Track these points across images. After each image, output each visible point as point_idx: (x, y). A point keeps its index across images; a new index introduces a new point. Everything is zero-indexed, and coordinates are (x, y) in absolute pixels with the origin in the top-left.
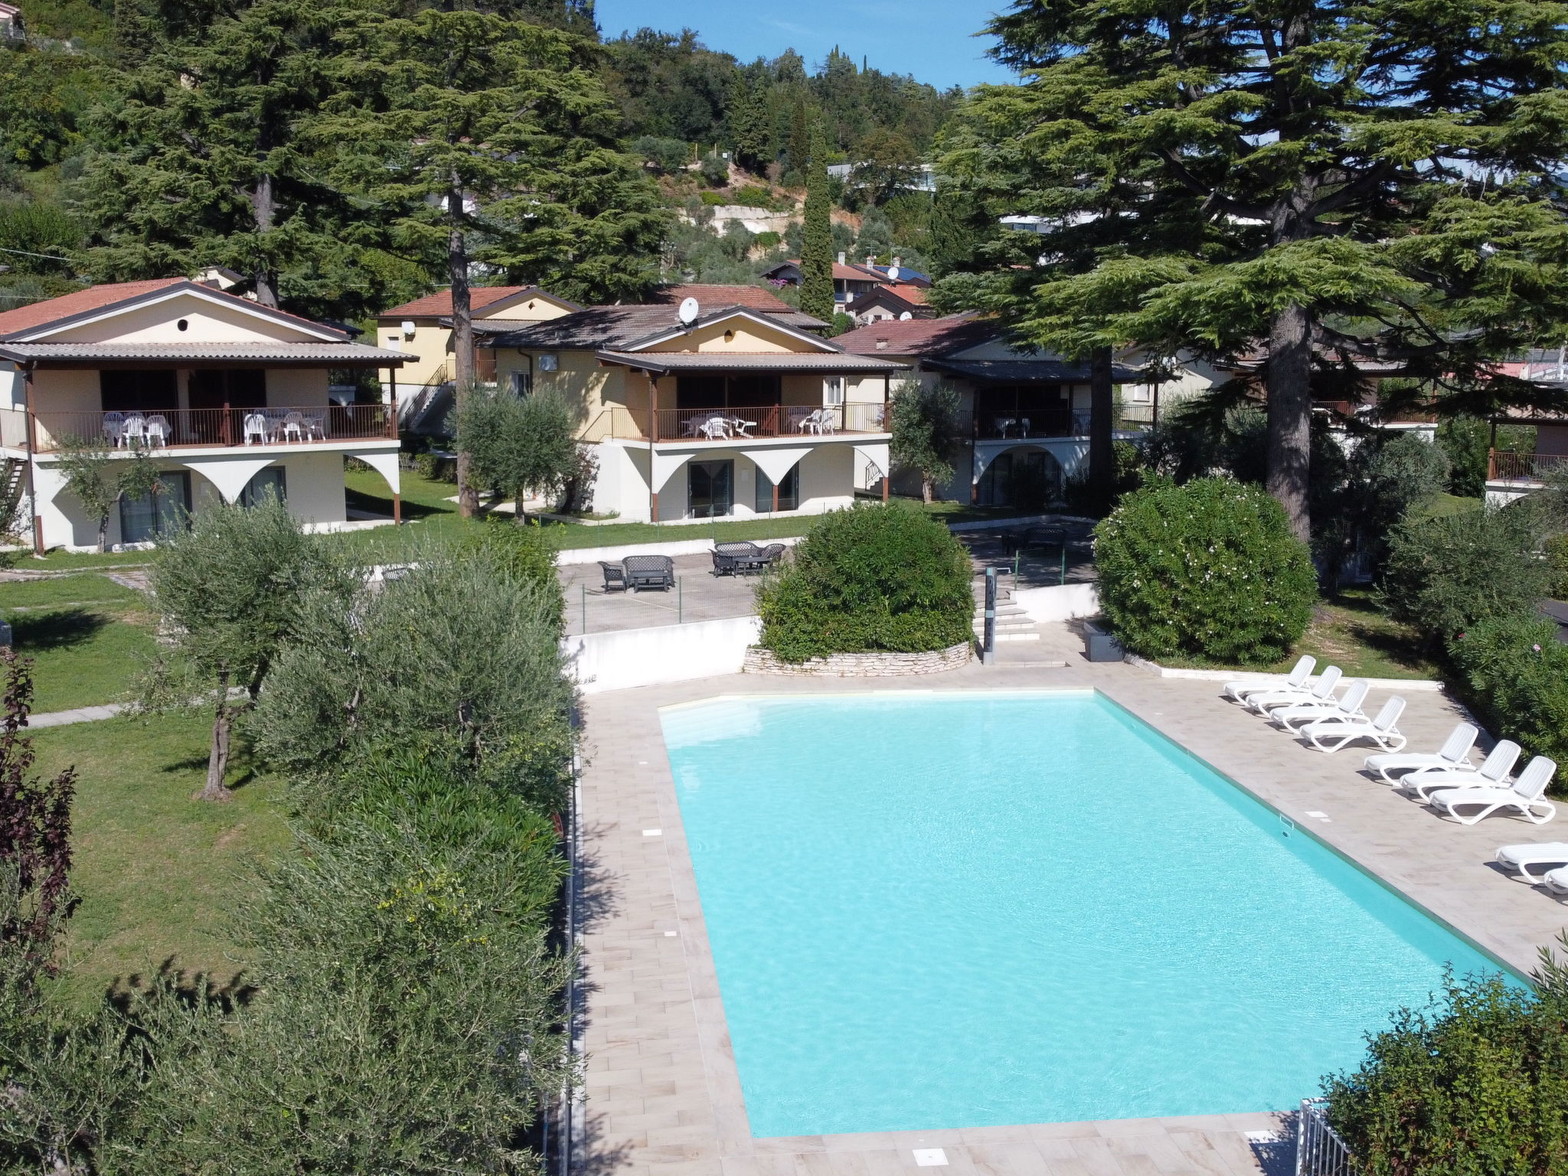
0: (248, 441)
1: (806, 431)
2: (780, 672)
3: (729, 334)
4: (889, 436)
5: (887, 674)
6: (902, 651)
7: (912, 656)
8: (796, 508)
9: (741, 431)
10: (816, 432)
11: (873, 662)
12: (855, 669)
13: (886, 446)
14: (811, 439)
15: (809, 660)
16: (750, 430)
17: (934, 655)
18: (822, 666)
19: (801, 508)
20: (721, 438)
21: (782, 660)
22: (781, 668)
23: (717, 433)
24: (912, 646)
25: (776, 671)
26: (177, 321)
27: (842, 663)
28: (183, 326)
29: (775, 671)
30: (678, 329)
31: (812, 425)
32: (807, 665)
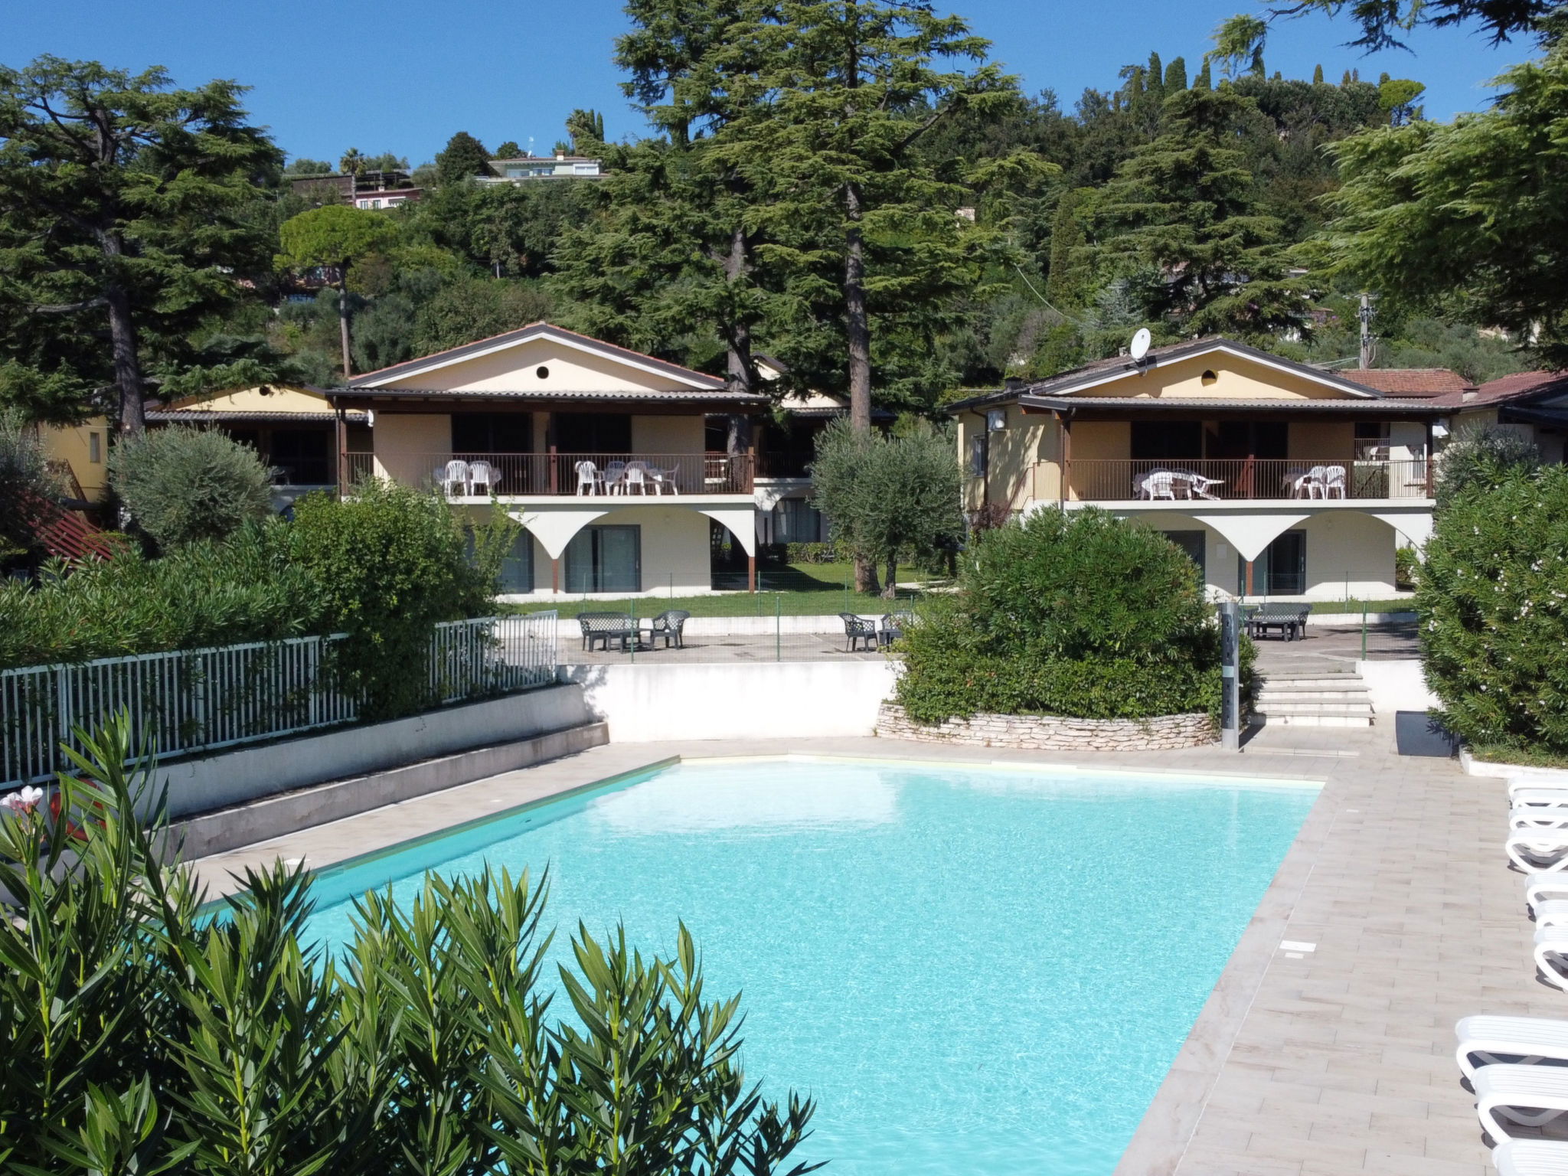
0: (580, 490)
1: (1305, 495)
2: (914, 737)
3: (1209, 376)
4: (1432, 503)
5: (1050, 745)
6: (1076, 716)
7: (1091, 723)
8: (1302, 592)
9: (1200, 491)
10: (1319, 496)
11: (1028, 727)
12: (1006, 737)
13: (1428, 518)
14: (1312, 503)
15: (946, 721)
16: (1213, 490)
17: (1128, 725)
18: (962, 731)
19: (1308, 592)
20: (1169, 498)
21: (917, 719)
22: (915, 731)
23: (1163, 493)
24: (1090, 709)
25: (908, 732)
26: (535, 368)
27: (989, 726)
28: (543, 373)
29: (908, 735)
30: (1128, 368)
31: (1310, 487)
32: (945, 728)
